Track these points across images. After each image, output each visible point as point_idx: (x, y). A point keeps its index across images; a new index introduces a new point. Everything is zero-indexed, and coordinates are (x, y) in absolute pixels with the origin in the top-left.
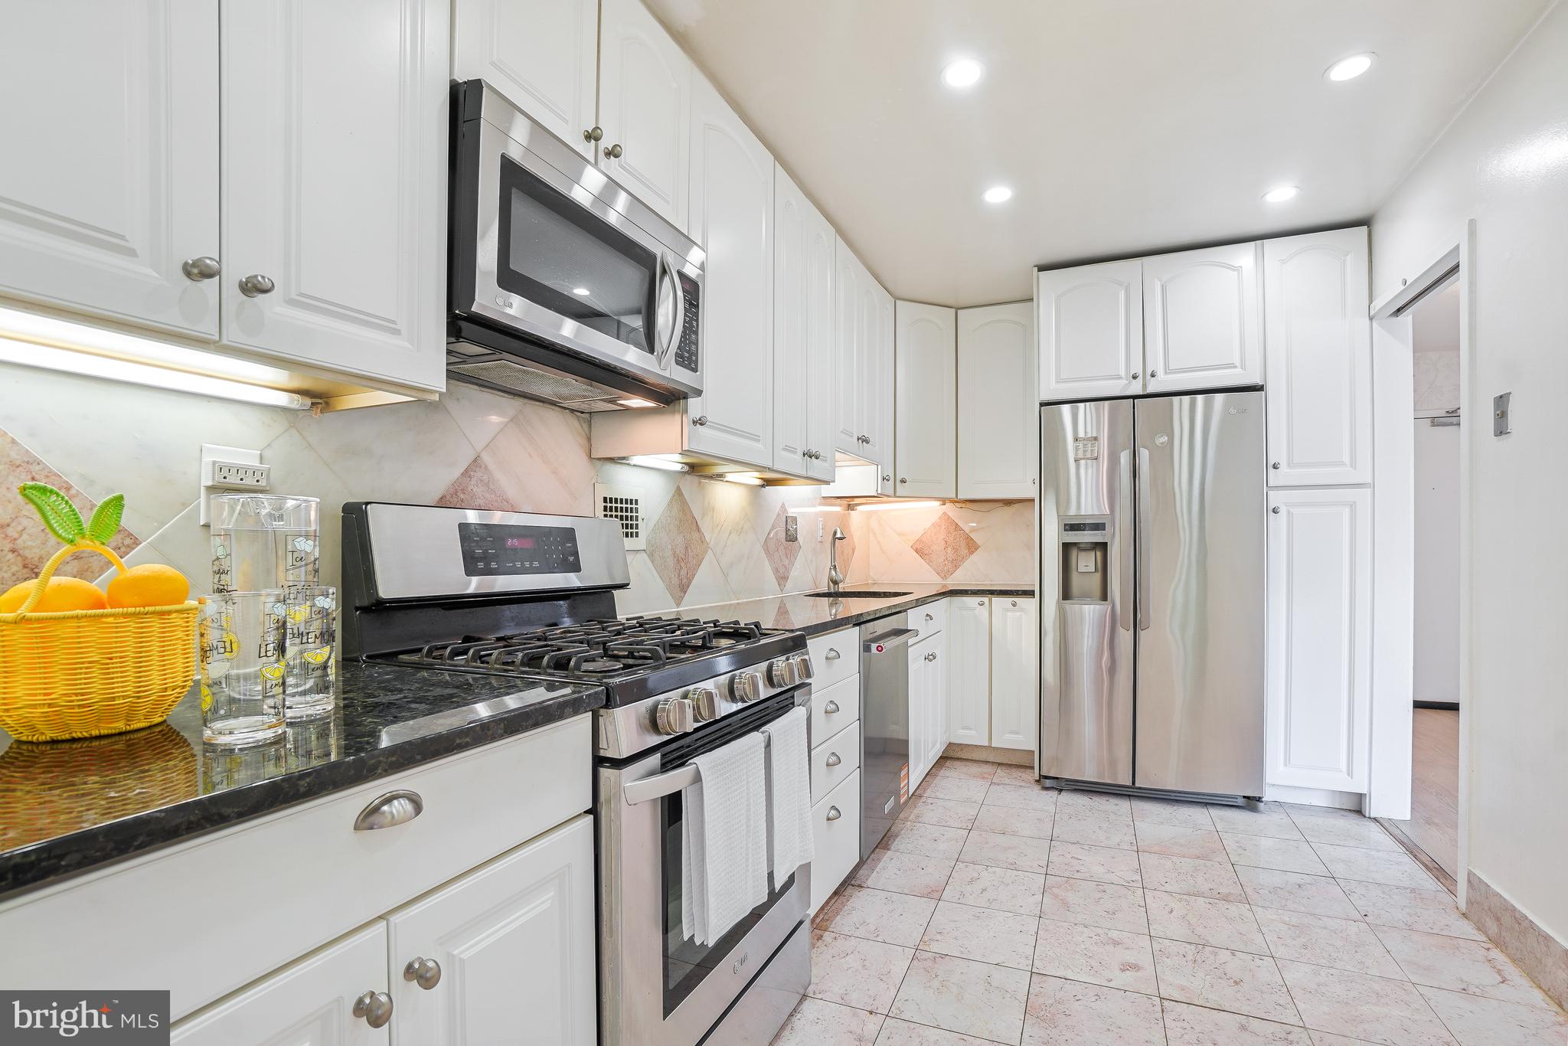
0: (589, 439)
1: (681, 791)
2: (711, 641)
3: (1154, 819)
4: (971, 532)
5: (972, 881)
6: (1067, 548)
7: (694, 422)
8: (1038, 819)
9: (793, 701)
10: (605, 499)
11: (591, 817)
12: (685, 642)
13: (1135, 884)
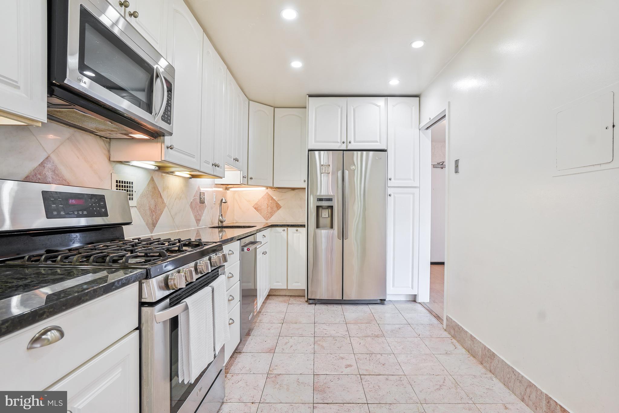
0: (109, 151)
1: (178, 315)
2: (182, 248)
3: (351, 312)
4: (278, 201)
5: (286, 343)
6: (318, 207)
7: (168, 148)
8: (309, 316)
9: (218, 273)
10: (117, 181)
11: (138, 331)
12: (169, 249)
13: (347, 336)
